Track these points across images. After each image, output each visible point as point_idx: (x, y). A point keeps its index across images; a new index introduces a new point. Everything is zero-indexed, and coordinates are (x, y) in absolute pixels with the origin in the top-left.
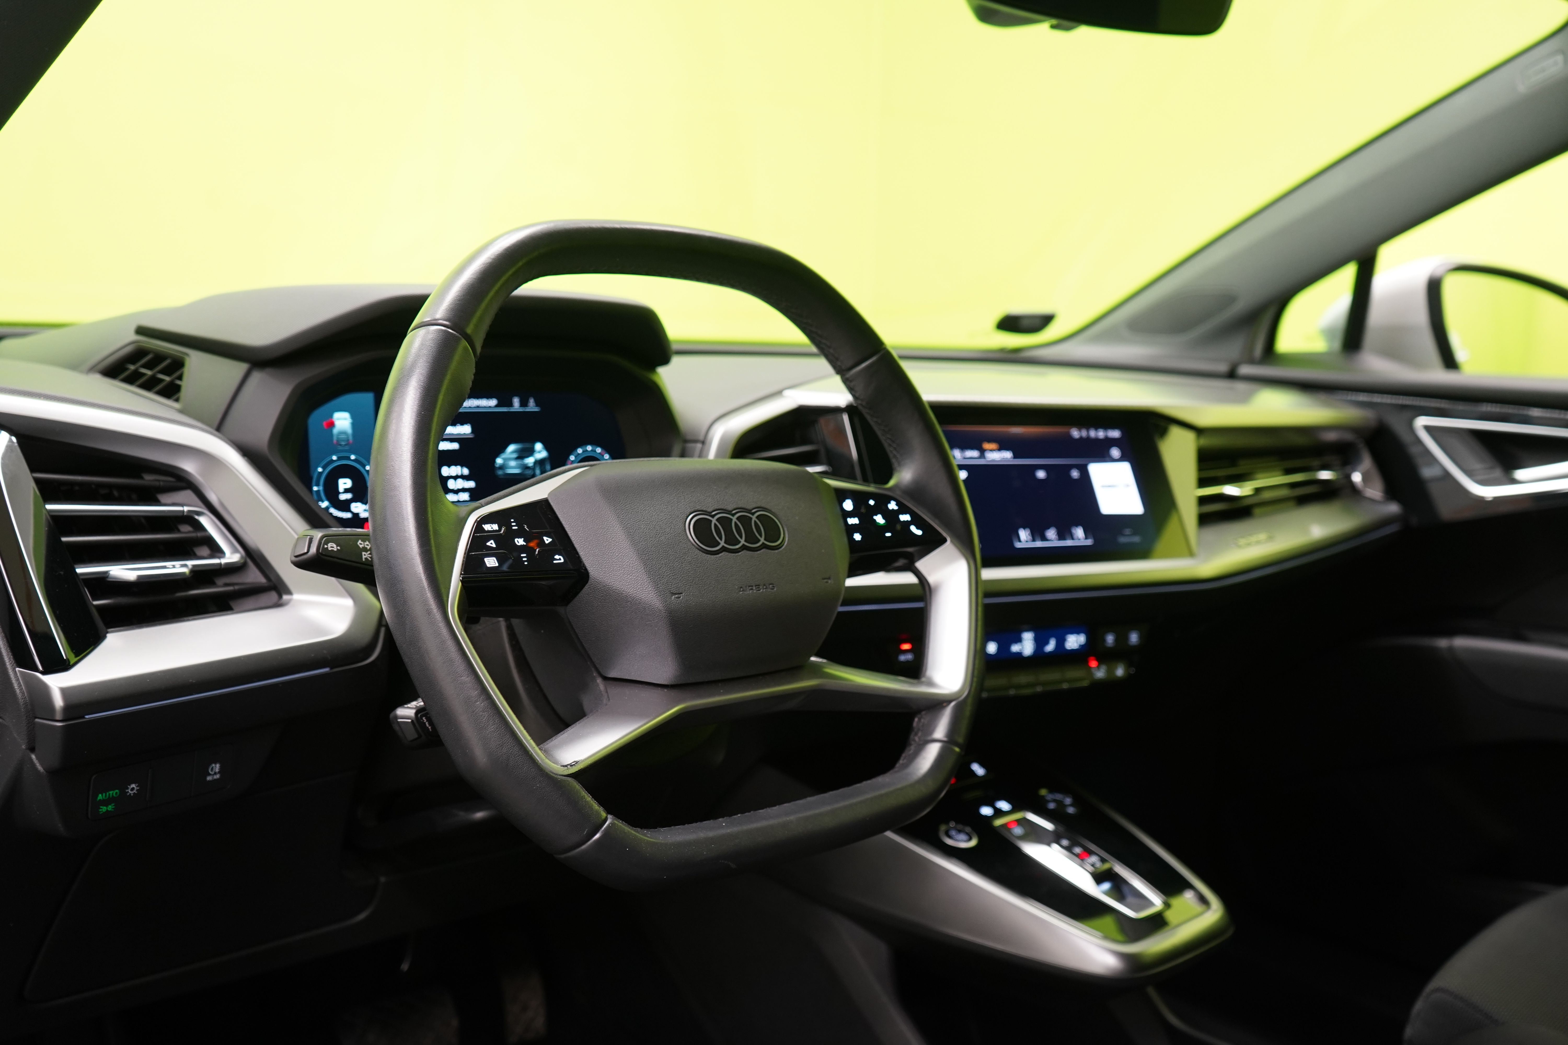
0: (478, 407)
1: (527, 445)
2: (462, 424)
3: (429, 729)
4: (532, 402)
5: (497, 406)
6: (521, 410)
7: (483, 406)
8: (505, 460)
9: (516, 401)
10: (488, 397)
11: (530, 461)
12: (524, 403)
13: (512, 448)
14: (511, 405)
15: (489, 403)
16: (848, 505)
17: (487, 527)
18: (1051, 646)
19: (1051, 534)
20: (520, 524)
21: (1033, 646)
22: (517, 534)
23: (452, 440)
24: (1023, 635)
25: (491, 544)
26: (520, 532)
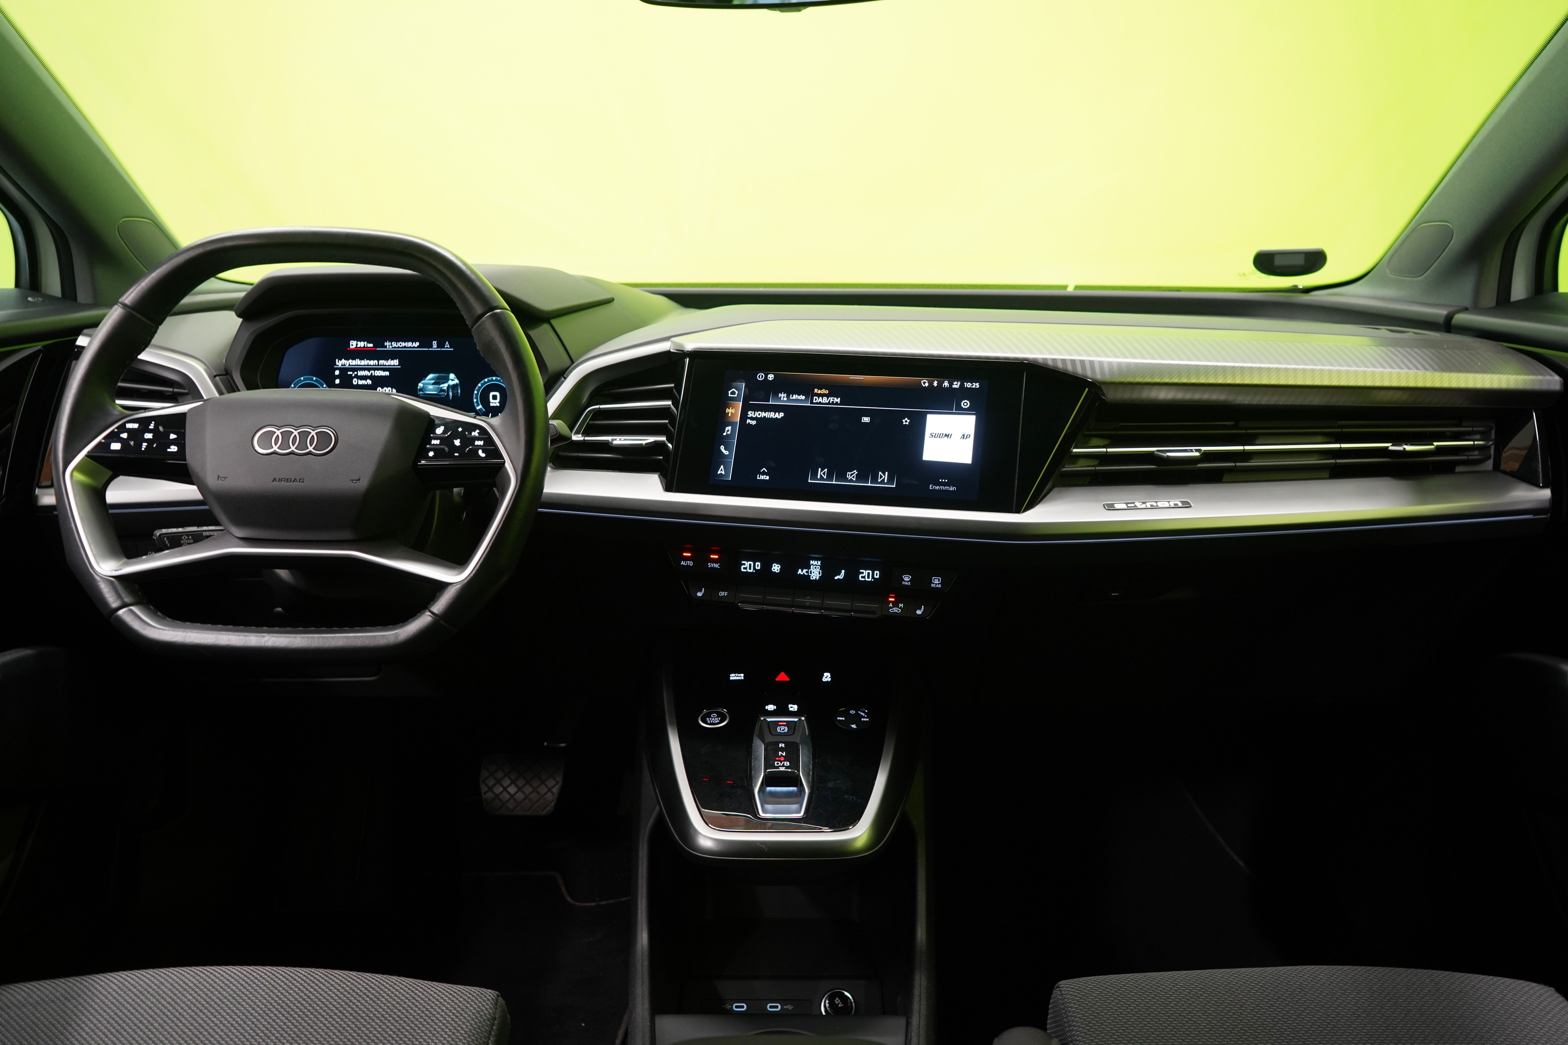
0: (405, 347)
1: (443, 375)
2: (393, 359)
3: (168, 545)
4: (447, 345)
5: (418, 347)
6: (439, 349)
7: (409, 347)
8: (424, 384)
9: (435, 344)
10: (413, 340)
11: (445, 386)
12: (441, 345)
13: (431, 376)
14: (431, 347)
15: (413, 345)
16: (440, 430)
17: (129, 426)
18: (841, 576)
19: (851, 475)
20: (156, 426)
21: (819, 574)
22: (150, 431)
23: (384, 370)
24: (811, 562)
25: (124, 436)
26: (155, 431)
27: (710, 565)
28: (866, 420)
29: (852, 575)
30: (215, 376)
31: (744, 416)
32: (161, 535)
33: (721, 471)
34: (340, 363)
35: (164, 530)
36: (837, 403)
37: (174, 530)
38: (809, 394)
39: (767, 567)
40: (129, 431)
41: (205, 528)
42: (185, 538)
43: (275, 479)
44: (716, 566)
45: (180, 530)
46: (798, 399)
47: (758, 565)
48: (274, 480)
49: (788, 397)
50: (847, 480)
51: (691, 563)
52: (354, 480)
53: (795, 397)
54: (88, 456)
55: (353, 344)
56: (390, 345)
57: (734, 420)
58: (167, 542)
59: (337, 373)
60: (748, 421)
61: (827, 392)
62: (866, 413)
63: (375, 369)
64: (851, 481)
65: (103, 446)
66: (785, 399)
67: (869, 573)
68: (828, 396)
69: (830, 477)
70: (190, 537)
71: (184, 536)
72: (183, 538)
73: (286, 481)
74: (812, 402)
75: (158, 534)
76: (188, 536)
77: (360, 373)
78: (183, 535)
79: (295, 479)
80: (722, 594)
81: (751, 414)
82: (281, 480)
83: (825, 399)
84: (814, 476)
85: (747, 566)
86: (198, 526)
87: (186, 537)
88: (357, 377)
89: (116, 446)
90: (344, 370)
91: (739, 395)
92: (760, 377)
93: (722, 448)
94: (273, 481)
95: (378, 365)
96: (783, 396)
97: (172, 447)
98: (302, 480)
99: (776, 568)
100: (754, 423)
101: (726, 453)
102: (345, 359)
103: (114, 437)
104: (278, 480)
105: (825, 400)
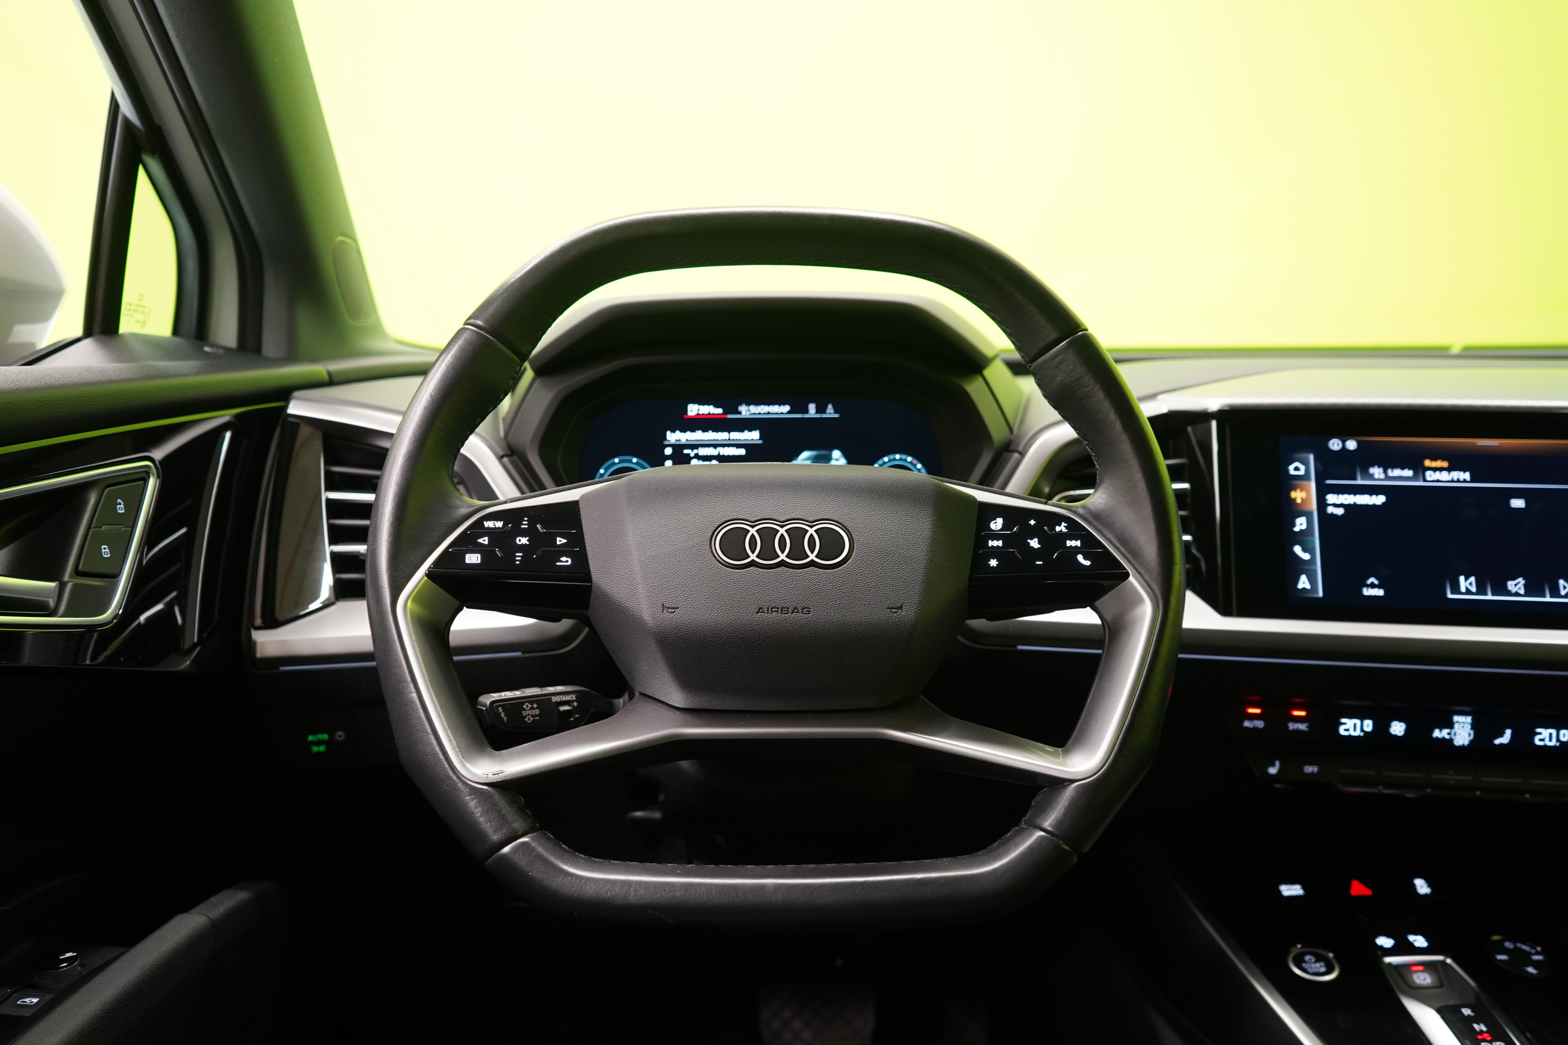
0: (769, 413)
1: (823, 452)
2: (750, 430)
3: (504, 720)
4: (830, 408)
5: (789, 413)
6: (818, 416)
7: (774, 412)
9: (812, 408)
10: (780, 403)
12: (821, 409)
13: (805, 454)
14: (805, 411)
15: (781, 410)
16: (997, 524)
17: (489, 524)
18: (1505, 738)
19: (1516, 585)
20: (532, 524)
21: (1469, 735)
22: (523, 533)
23: (738, 446)
24: (1456, 718)
25: (484, 541)
26: (529, 531)
27: (1292, 726)
28: (1518, 503)
29: (1524, 736)
30: (502, 457)
31: (1322, 504)
32: (492, 703)
33: (1303, 583)
34: (673, 437)
35: (494, 695)
36: (1465, 481)
37: (508, 694)
38: (1420, 470)
39: (1382, 727)
40: (490, 532)
41: (551, 689)
42: (527, 706)
43: (761, 608)
44: (1303, 727)
45: (518, 693)
46: (1402, 475)
47: (1368, 725)
48: (760, 610)
49: (1385, 472)
50: (1509, 593)
51: (1260, 724)
52: (892, 608)
53: (1397, 472)
54: (430, 575)
55: (693, 410)
56: (746, 411)
57: (1306, 508)
58: (503, 715)
59: (668, 451)
60: (1330, 510)
61: (1445, 464)
62: (1518, 493)
63: (723, 446)
64: (1517, 594)
65: (452, 557)
66: (1382, 476)
67: (1551, 735)
68: (1449, 470)
69: (1481, 590)
70: (535, 706)
71: (527, 704)
72: (525, 706)
73: (779, 611)
74: (1425, 480)
75: (488, 703)
76: (531, 703)
77: (702, 452)
78: (524, 703)
79: (795, 608)
80: (1309, 769)
81: (1331, 498)
82: (771, 609)
83: (1445, 473)
84: (1456, 589)
85: (1350, 727)
86: (542, 685)
87: (530, 706)
88: (697, 456)
89: (473, 559)
90: (678, 448)
91: (1307, 471)
92: (1335, 445)
93: (1297, 549)
94: (758, 613)
95: (729, 439)
96: (1377, 472)
97: (564, 559)
98: (806, 610)
99: (1398, 728)
100: (1340, 511)
101: (1306, 556)
102: (681, 431)
103: (467, 542)
104: (765, 610)
105: (1444, 476)
